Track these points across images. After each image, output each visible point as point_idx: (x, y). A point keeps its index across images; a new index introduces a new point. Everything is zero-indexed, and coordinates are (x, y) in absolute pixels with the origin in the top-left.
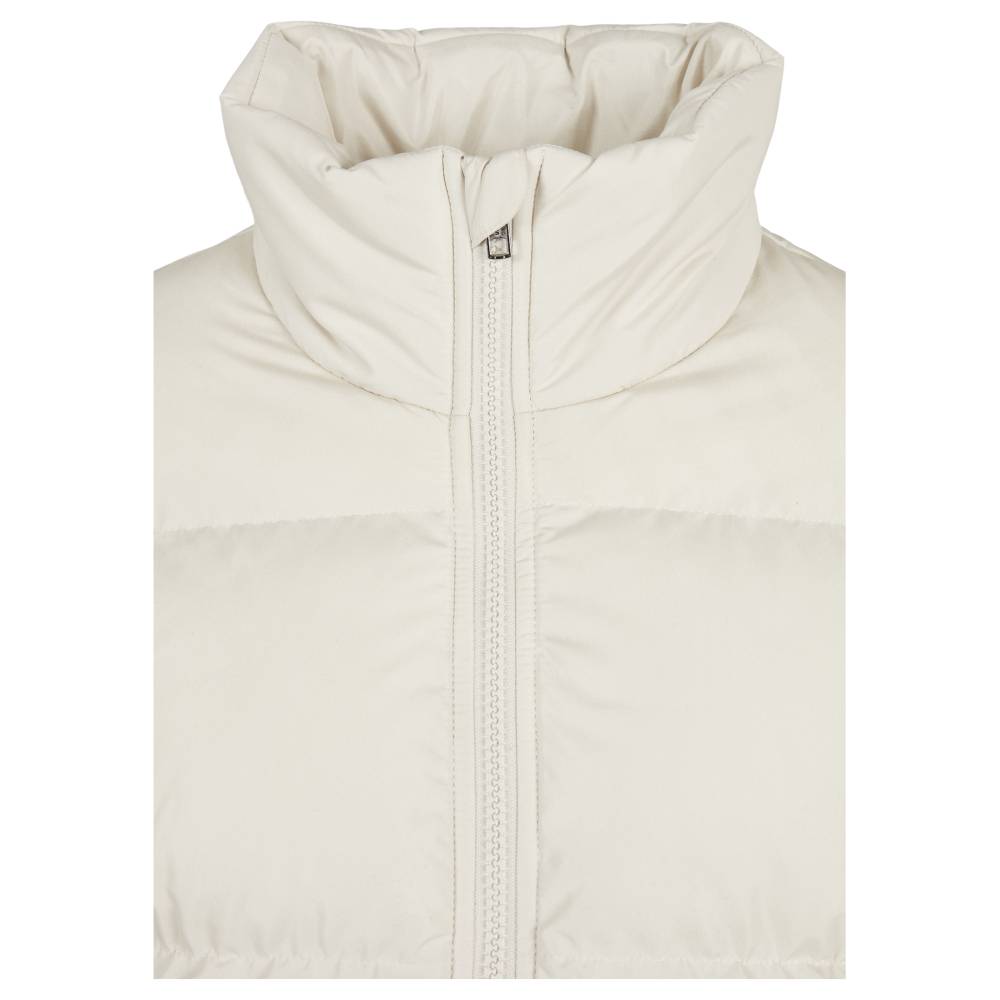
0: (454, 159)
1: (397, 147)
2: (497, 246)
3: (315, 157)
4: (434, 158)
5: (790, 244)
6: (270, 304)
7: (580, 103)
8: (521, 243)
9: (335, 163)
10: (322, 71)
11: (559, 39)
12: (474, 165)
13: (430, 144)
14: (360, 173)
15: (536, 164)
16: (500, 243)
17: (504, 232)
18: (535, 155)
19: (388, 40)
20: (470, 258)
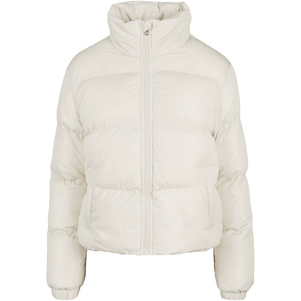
0: (140, 21)
1: (131, 20)
2: (146, 33)
3: (121, 22)
4: (137, 21)
5: (194, 37)
6: (113, 44)
7: (161, 14)
8: (150, 33)
9: (124, 23)
10: (119, 9)
11: (157, 4)
12: (143, 22)
13: (137, 19)
14: (127, 23)
15: (152, 21)
16: (147, 33)
17: (147, 31)
18: (152, 20)
19: (129, 3)
20: (142, 35)
